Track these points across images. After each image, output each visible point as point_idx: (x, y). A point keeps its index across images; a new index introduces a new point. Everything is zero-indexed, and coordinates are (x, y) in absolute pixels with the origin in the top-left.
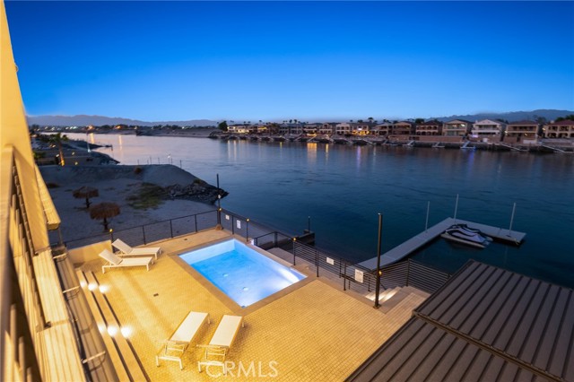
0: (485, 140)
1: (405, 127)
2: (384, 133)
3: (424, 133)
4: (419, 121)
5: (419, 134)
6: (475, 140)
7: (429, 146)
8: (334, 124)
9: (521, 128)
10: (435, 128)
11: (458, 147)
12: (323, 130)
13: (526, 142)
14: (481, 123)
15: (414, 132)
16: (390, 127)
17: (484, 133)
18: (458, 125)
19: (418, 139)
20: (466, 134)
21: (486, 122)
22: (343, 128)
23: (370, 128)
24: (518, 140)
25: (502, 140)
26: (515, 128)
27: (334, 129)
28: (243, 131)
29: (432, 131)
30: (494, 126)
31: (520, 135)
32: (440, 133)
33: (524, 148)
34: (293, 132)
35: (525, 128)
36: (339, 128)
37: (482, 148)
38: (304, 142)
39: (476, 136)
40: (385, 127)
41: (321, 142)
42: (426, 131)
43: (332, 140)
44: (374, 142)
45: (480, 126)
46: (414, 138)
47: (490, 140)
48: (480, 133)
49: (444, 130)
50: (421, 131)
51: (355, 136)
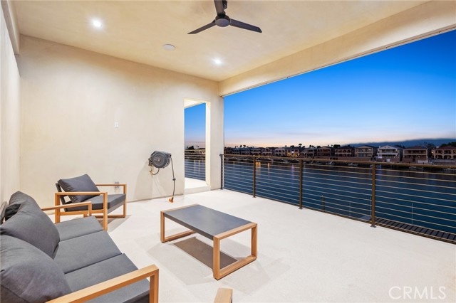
0: (388, 160)
1: (327, 150)
2: (310, 155)
3: (341, 155)
4: (336, 146)
5: (337, 155)
6: (380, 160)
7: (346, 164)
8: (273, 148)
9: (414, 152)
10: (349, 151)
11: (368, 165)
12: (265, 153)
13: (420, 162)
14: (383, 148)
15: (333, 154)
16: (315, 150)
17: (387, 155)
18: (366, 149)
19: (337, 159)
20: (373, 156)
21: (387, 147)
22: (280, 151)
23: (300, 151)
24: (414, 160)
25: (401, 160)
26: (410, 152)
27: (273, 152)
29: (347, 154)
30: (394, 150)
31: (415, 156)
32: (353, 155)
33: (419, 166)
34: (243, 154)
35: (418, 152)
36: (277, 151)
39: (381, 157)
40: (312, 151)
42: (343, 153)
43: (272, 160)
44: (304, 161)
45: (383, 150)
46: (334, 159)
47: (392, 160)
48: (383, 155)
49: (356, 153)
50: (339, 153)
51: (289, 157)
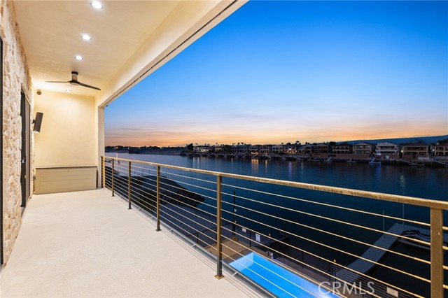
0: (387, 157)
1: (324, 147)
2: (308, 152)
3: (338, 152)
4: (332, 144)
5: (335, 152)
6: (379, 157)
7: (344, 161)
8: (271, 146)
9: (414, 148)
10: (347, 148)
11: (367, 162)
12: (263, 150)
13: (420, 159)
14: (382, 145)
15: (331, 151)
16: (313, 148)
17: (385, 152)
18: (364, 146)
19: (335, 156)
20: (372, 153)
21: (386, 144)
22: (277, 148)
23: (297, 149)
24: (414, 157)
25: (401, 157)
26: (409, 148)
27: (271, 150)
28: (204, 150)
29: (345, 150)
30: (393, 147)
31: (414, 153)
32: (351, 152)
33: (420, 163)
34: (241, 151)
35: (418, 148)
36: (274, 149)
37: (386, 163)
38: (249, 158)
39: (380, 154)
40: (309, 148)
41: (262, 159)
42: (340, 150)
43: (270, 157)
44: (301, 158)
45: (382, 147)
46: (331, 156)
47: (391, 157)
48: (382, 152)
49: (354, 150)
50: (337, 150)
51: (287, 154)
